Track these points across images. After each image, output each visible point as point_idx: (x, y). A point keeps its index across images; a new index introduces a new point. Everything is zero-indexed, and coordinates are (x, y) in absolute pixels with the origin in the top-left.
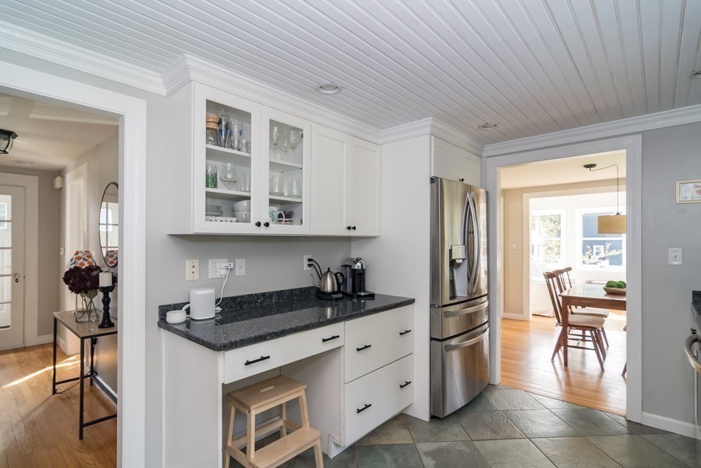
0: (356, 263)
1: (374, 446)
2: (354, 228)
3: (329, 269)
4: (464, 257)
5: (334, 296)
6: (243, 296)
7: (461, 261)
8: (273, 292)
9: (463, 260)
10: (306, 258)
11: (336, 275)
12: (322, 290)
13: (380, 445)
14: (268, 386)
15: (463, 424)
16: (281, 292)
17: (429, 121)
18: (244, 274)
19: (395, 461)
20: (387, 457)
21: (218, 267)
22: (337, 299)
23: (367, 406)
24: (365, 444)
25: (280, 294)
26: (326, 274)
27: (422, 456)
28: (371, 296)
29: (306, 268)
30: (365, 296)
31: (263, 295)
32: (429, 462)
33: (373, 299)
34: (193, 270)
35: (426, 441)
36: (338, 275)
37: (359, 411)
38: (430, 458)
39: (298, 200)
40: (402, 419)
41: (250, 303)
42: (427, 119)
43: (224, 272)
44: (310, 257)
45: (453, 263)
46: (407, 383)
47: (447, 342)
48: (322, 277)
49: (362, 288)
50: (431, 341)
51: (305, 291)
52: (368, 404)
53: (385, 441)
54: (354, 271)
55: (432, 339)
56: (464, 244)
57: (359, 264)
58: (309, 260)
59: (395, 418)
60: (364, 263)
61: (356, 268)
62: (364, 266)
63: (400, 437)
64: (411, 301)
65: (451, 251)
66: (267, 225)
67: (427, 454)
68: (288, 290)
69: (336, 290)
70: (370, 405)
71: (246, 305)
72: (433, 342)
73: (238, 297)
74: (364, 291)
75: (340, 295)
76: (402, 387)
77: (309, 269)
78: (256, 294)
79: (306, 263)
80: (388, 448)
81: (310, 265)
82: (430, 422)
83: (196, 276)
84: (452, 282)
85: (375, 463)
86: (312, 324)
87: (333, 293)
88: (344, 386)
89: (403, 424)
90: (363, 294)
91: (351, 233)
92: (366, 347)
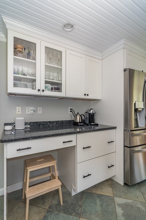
0: (90, 111)
1: (94, 193)
2: (88, 95)
3: (78, 113)
4: (143, 108)
5: (79, 124)
6: (40, 122)
7: (141, 109)
8: (54, 121)
9: (143, 109)
10: (69, 108)
11: (81, 116)
12: (75, 121)
13: (96, 194)
14: (42, 159)
15: (142, 191)
16: (58, 121)
17: (123, 41)
18: (41, 113)
19: (101, 205)
20: (98, 202)
21: (29, 110)
22: (80, 125)
23: (89, 175)
24: (89, 191)
25: (57, 122)
26: (77, 115)
27: (116, 206)
28: (97, 125)
29: (69, 112)
30: (94, 125)
31: (50, 122)
32: (119, 211)
33: (98, 126)
34: (19, 110)
35: (120, 197)
36: (82, 115)
37: (84, 177)
38: (120, 208)
39: (60, 82)
40: (110, 182)
41: (44, 125)
42: (122, 40)
43: (32, 112)
44: (71, 108)
45: (136, 110)
46: (112, 166)
47: (133, 148)
48: (76, 116)
49: (93, 122)
50: (124, 147)
51: (69, 122)
52: (89, 174)
53: (99, 192)
54: (90, 114)
55: (125, 146)
56: (143, 101)
57: (92, 111)
58: (71, 109)
59: (107, 181)
60: (93, 111)
61: (90, 113)
62: (94, 112)
63: (107, 191)
64: (115, 128)
65: (135, 104)
66: (43, 91)
67: (119, 205)
68: (61, 121)
69: (81, 121)
70: (91, 175)
71: (42, 125)
72: (125, 147)
73: (38, 122)
74: (94, 123)
75: (82, 124)
76: (109, 167)
77: (70, 113)
78: (46, 122)
79: (69, 110)
80: (100, 196)
81: (71, 111)
82: (124, 186)
83: (20, 113)
84: (136, 120)
85: (91, 204)
86: (57, 134)
87: (80, 123)
88: (77, 164)
89: (110, 184)
90: (93, 124)
91: (86, 97)
92: (88, 147)
